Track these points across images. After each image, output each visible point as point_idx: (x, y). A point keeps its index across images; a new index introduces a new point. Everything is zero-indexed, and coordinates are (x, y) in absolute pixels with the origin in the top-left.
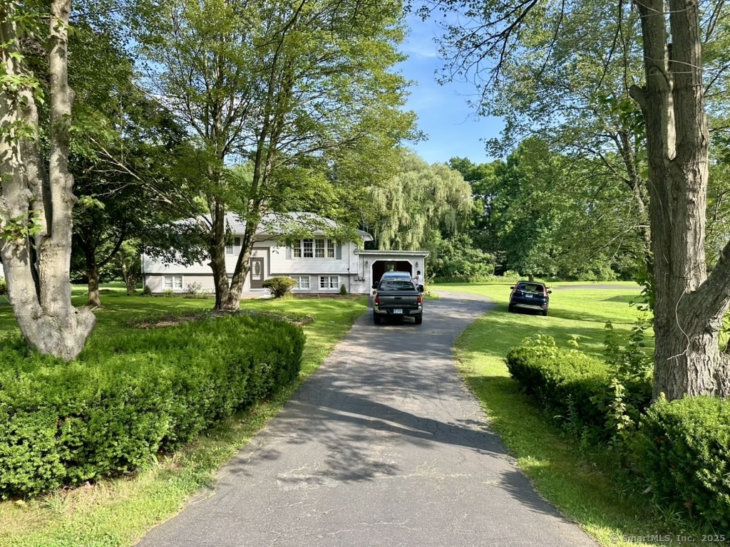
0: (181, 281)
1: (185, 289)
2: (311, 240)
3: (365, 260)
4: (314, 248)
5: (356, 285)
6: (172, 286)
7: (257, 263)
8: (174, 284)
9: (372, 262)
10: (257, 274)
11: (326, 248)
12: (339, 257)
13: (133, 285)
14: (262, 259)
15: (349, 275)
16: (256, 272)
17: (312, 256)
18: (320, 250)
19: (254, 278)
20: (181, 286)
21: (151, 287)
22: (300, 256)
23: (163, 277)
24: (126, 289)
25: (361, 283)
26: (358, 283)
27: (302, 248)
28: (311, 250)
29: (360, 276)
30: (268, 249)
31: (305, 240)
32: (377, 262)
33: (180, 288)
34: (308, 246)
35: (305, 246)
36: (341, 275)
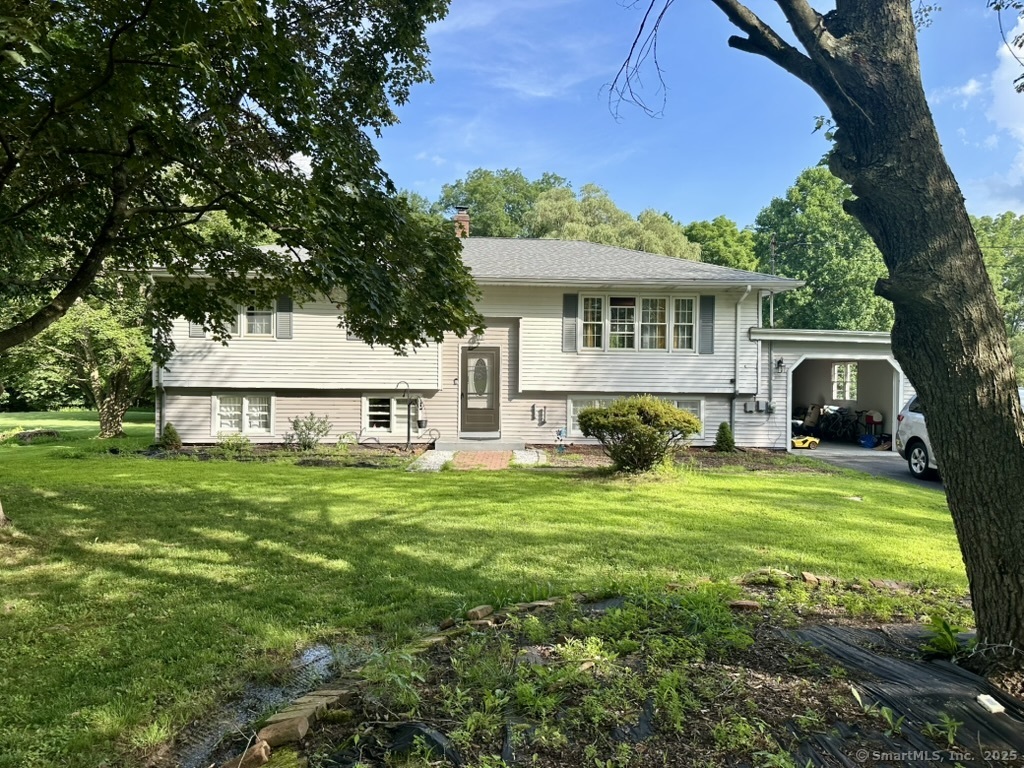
0: (268, 409)
1: (279, 432)
2: (632, 301)
3: (776, 356)
4: (637, 324)
5: (748, 425)
6: (239, 424)
7: (480, 363)
8: (246, 419)
9: (793, 361)
10: (480, 392)
11: (671, 323)
12: (708, 348)
13: (115, 417)
14: (494, 353)
15: (731, 398)
16: (477, 386)
17: (631, 344)
18: (653, 328)
19: (472, 404)
20: (267, 425)
21: (180, 429)
22: (599, 344)
23: (215, 399)
24: (98, 424)
25: (763, 418)
26: (755, 418)
27: (607, 323)
28: (631, 328)
29: (762, 399)
30: (514, 324)
31: (614, 301)
32: (806, 361)
33: (263, 430)
34: (622, 317)
35: (614, 316)
36: (709, 396)
